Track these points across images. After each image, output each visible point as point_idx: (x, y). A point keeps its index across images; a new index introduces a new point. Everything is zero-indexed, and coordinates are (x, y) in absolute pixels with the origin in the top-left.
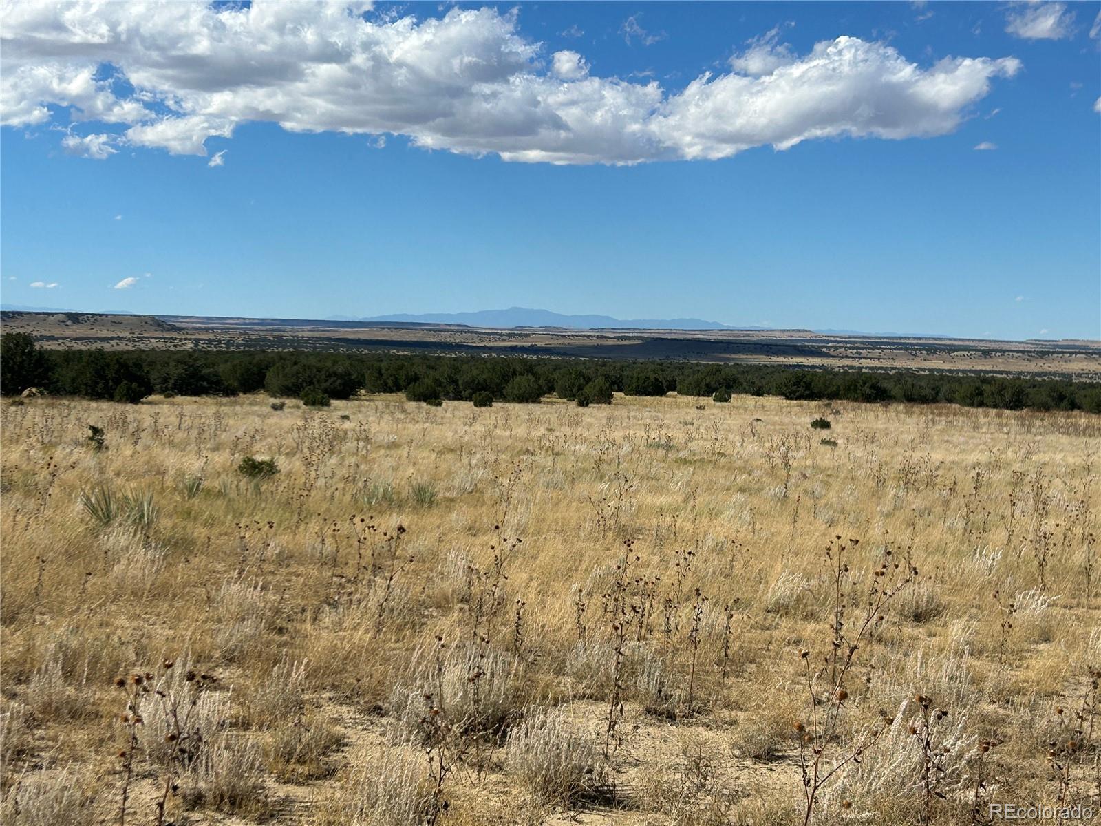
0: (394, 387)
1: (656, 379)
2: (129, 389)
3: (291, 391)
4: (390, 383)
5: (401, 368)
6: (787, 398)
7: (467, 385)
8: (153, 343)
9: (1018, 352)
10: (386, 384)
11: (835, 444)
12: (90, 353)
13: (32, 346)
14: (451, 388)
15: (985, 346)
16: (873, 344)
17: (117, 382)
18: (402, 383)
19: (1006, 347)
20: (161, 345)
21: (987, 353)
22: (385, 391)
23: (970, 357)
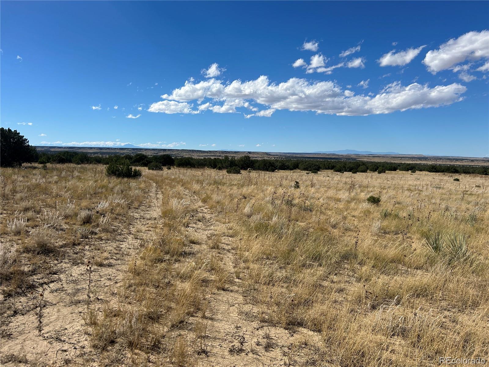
0: (328, 168)
1: (394, 167)
2: (272, 168)
3: (305, 169)
4: (327, 167)
5: (330, 164)
6: (429, 172)
7: (348, 168)
8: (266, 158)
9: (481, 160)
10: (326, 167)
11: (480, 187)
12: (262, 160)
13: (250, 158)
14: (344, 169)
15: (471, 159)
16: (440, 158)
17: (269, 167)
18: (330, 168)
19: (478, 159)
20: (267, 158)
21: (472, 161)
22: (326, 169)
23: (468, 162)
